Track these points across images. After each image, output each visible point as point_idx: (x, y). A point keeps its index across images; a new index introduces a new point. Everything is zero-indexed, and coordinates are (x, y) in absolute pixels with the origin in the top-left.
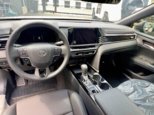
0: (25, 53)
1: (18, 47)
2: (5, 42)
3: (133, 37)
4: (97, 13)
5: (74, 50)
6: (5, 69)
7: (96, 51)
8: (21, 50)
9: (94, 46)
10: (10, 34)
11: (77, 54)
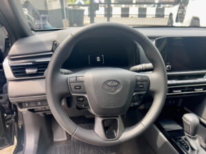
0: (80, 86)
1: (65, 74)
2: (45, 65)
4: (177, 21)
6: (40, 113)
8: (72, 79)
10: (52, 51)
11: (170, 90)
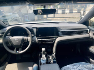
3: (85, 32)
4: (83, 15)
5: (39, 40)
7: (54, 41)
9: (53, 38)
11: (42, 42)
